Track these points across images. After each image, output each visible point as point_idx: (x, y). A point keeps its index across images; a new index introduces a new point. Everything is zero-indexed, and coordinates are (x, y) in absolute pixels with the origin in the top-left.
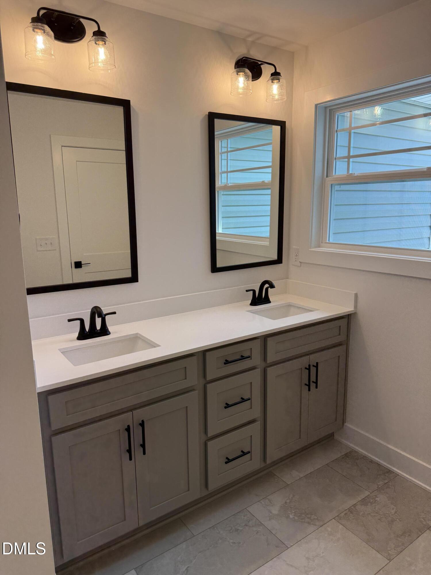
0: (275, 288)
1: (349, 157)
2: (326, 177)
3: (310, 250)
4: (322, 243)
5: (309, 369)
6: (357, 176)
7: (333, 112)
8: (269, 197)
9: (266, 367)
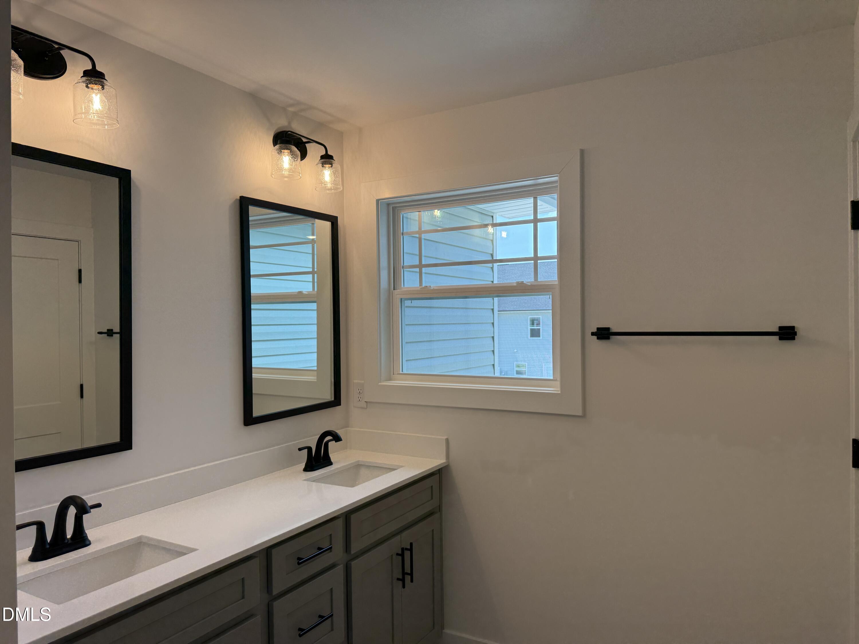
0: (342, 440)
1: (421, 266)
2: (394, 290)
3: (379, 384)
4: (393, 374)
5: (402, 555)
6: (434, 290)
7: (397, 211)
8: (314, 314)
9: (349, 561)
